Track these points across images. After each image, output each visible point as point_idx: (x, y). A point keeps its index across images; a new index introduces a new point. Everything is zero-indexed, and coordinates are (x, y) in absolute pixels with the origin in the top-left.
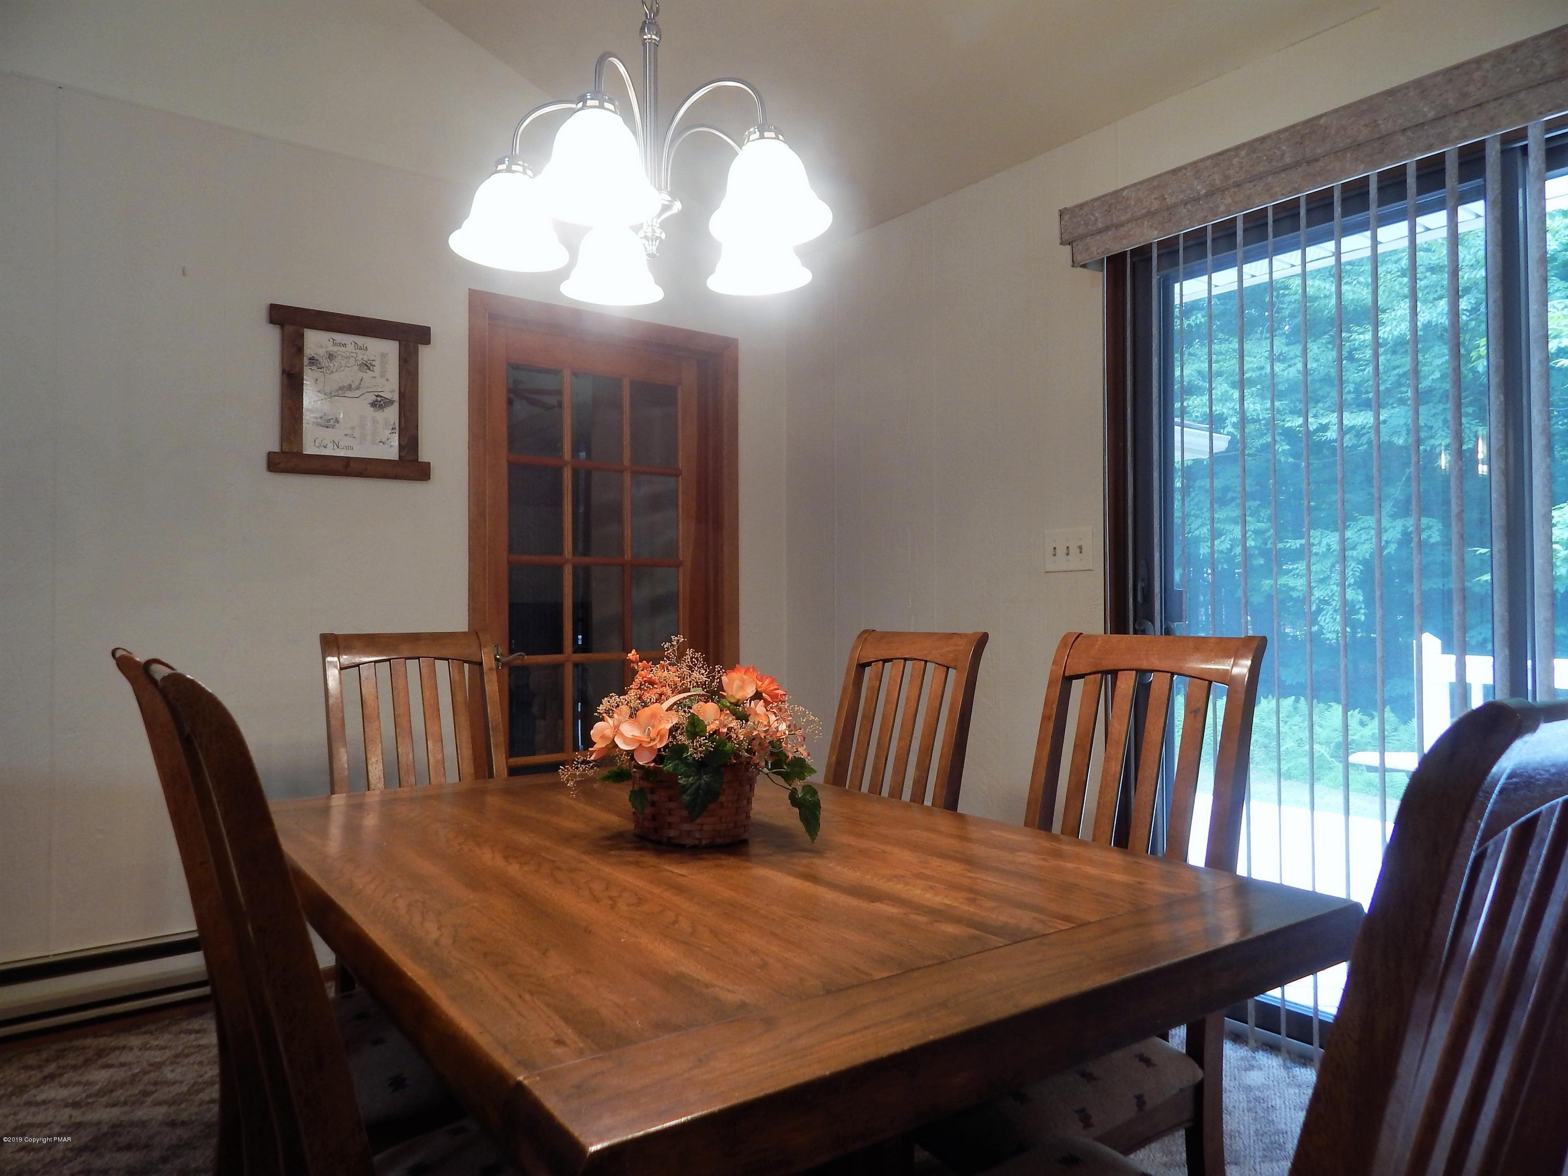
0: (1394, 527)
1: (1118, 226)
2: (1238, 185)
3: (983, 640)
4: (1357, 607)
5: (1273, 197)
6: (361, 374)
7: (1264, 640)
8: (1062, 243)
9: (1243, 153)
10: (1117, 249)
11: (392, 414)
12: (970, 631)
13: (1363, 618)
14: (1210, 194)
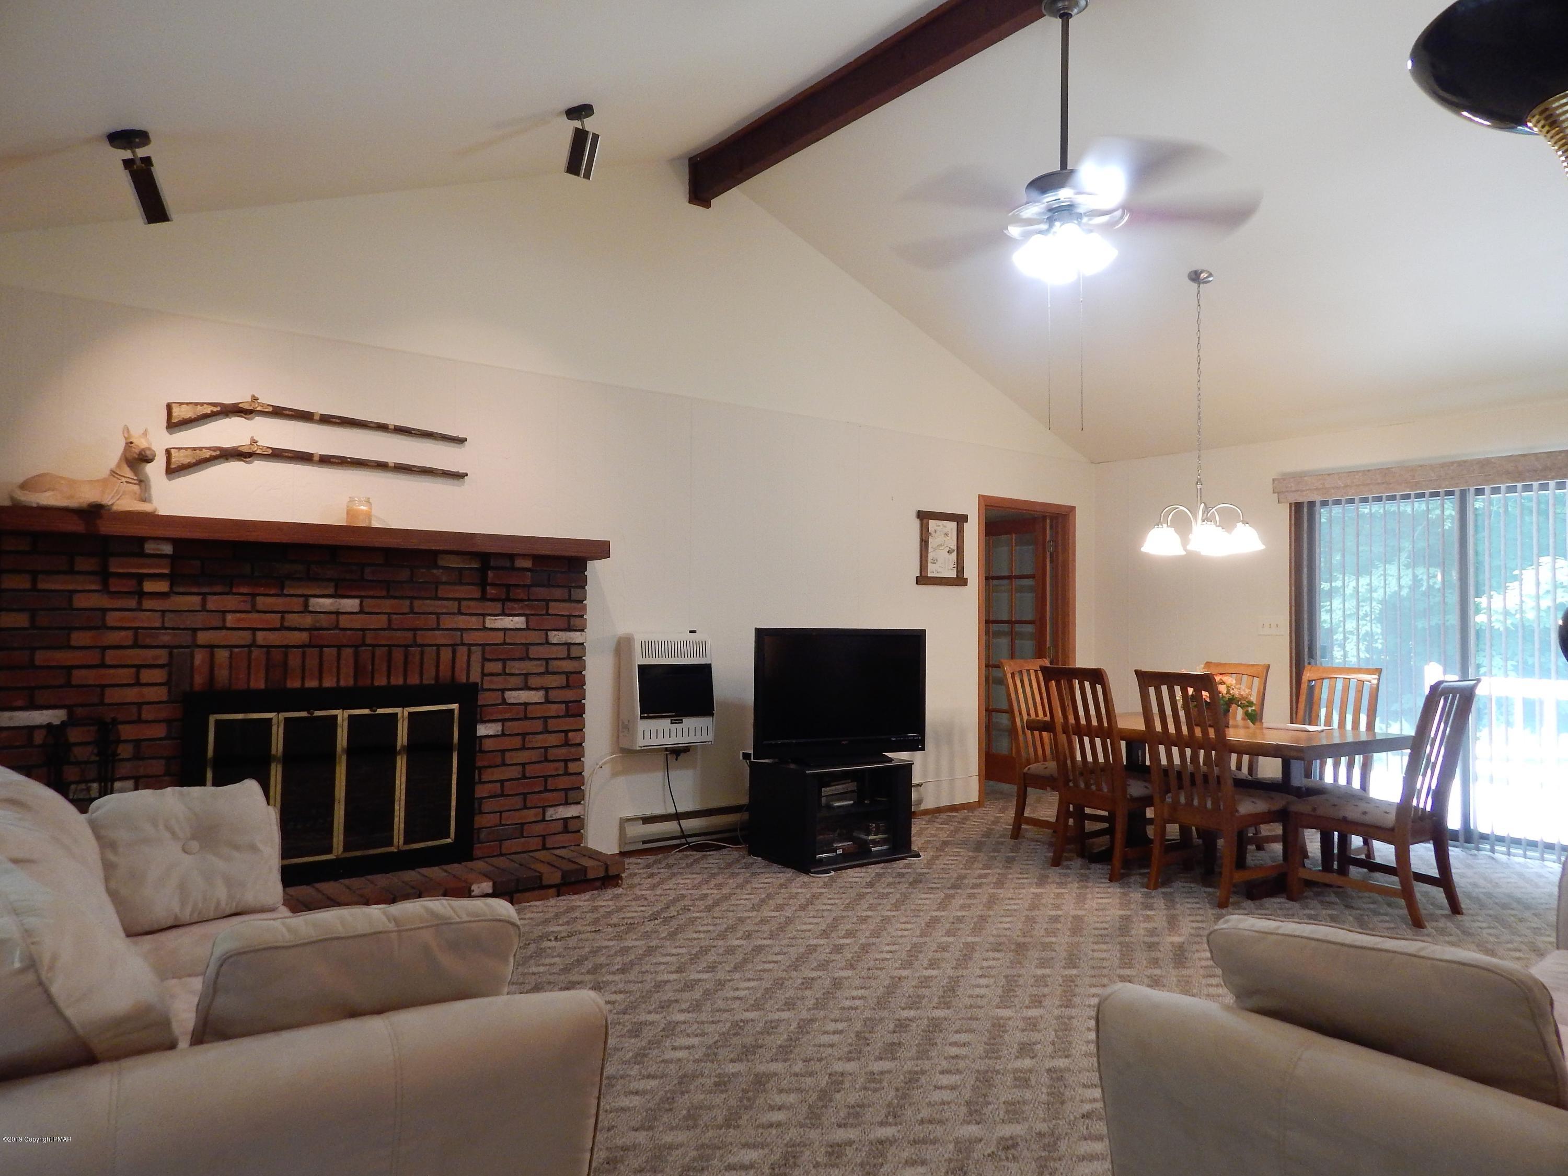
0: (1407, 575)
1: (1302, 491)
2: (1358, 486)
3: (1268, 667)
4: (1376, 637)
5: (1372, 493)
6: (945, 539)
7: (1381, 669)
8: (1274, 493)
9: (1360, 474)
10: (1301, 500)
11: (954, 555)
12: (1262, 663)
13: (1380, 646)
14: (1346, 486)
